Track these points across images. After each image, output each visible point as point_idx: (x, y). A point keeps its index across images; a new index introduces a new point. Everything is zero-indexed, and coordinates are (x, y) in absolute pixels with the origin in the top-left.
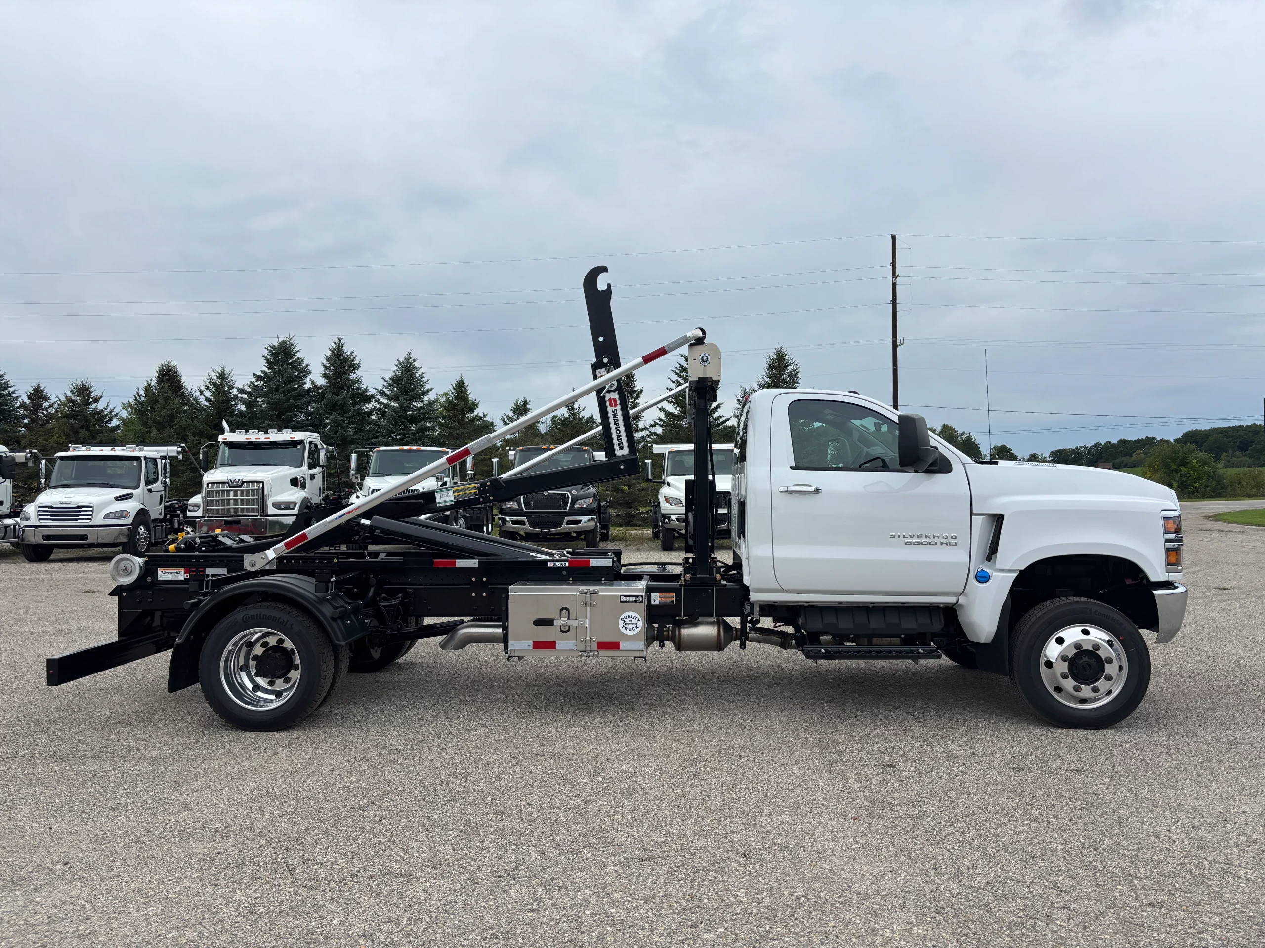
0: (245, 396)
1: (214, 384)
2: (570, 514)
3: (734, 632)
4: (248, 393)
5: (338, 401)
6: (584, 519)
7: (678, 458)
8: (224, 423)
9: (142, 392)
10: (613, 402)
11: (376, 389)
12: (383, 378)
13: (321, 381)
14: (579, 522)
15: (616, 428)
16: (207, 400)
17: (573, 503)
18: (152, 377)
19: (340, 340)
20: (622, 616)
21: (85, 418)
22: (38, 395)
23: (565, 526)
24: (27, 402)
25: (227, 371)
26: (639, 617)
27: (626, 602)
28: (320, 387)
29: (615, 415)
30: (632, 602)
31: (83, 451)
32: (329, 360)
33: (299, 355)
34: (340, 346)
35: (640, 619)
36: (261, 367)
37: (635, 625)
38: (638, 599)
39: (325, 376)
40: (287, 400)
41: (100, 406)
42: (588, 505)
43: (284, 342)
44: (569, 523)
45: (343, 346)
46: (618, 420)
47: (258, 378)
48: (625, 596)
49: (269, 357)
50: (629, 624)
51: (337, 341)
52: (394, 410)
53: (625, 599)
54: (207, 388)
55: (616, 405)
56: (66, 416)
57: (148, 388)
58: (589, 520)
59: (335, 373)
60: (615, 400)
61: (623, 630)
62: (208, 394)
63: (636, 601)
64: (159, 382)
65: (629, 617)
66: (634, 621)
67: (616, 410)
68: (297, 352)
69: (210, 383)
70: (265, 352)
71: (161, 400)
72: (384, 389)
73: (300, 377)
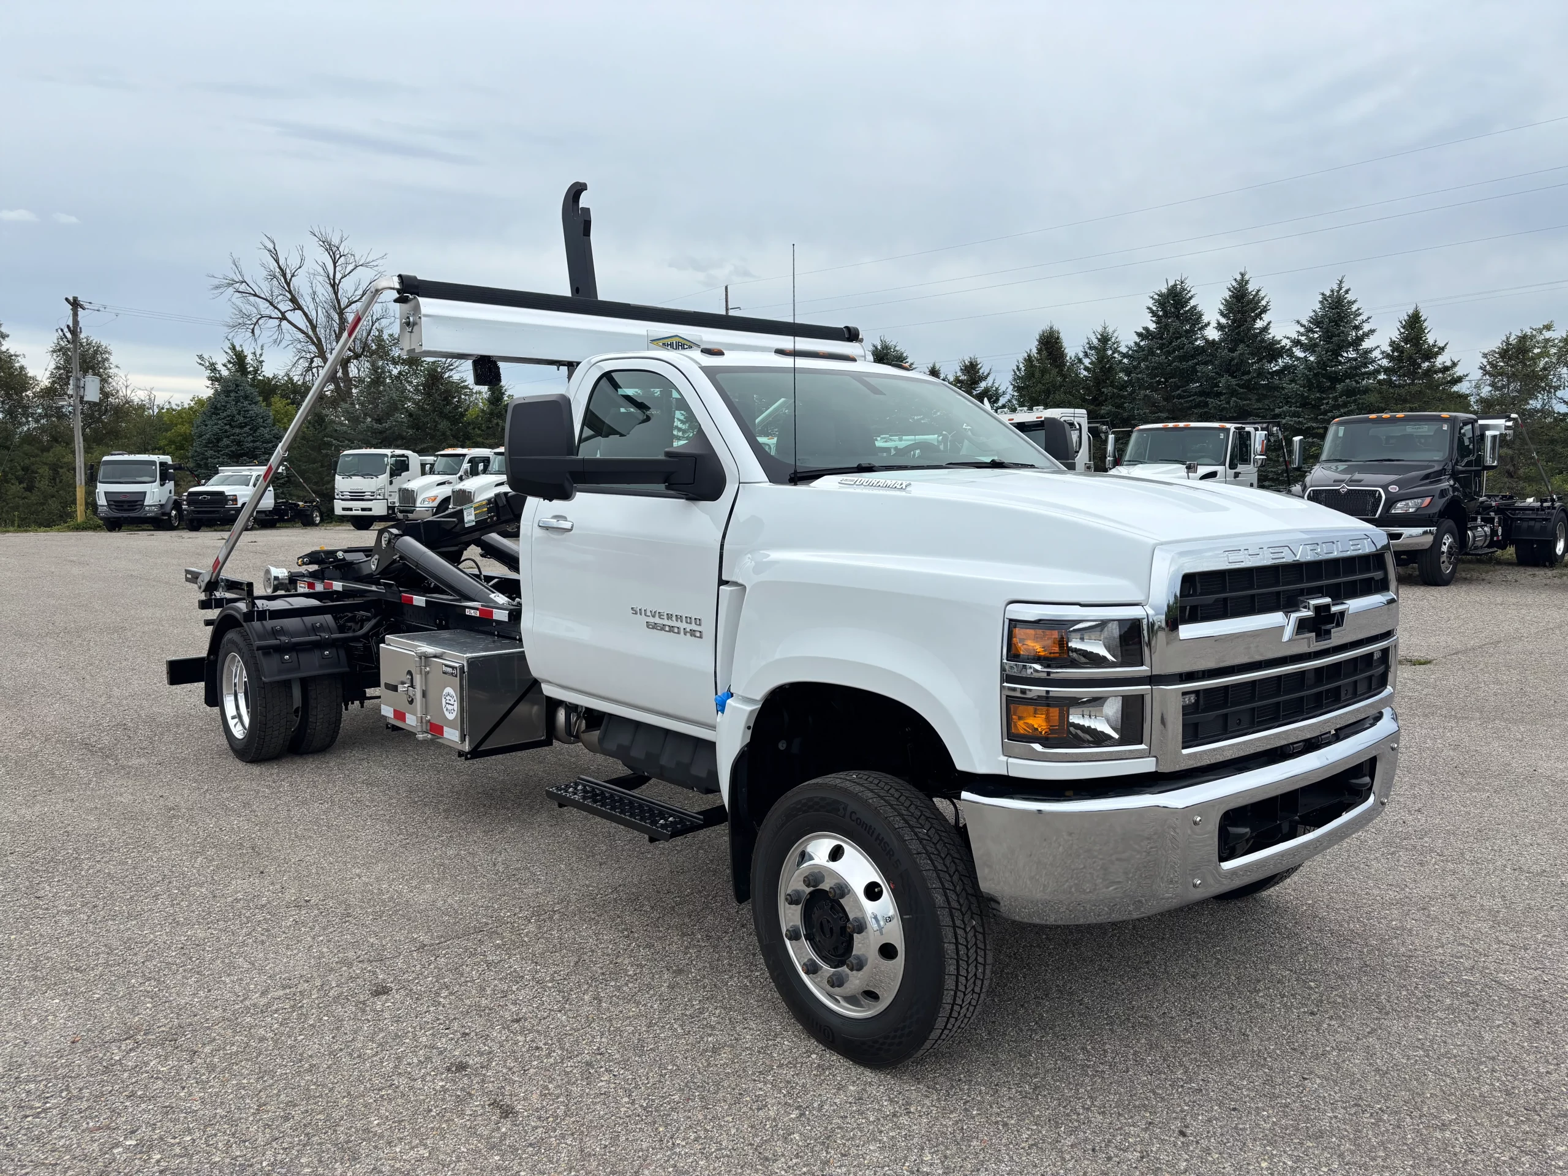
0: (1126, 361)
1: (1095, 348)
4: (1130, 357)
5: (1233, 359)
9: (1023, 366)
11: (1288, 338)
12: (1298, 322)
13: (1216, 335)
16: (1087, 369)
19: (1243, 275)
25: (1110, 330)
28: (1214, 344)
32: (1227, 303)
33: (1192, 303)
34: (1242, 283)
36: (1147, 321)
39: (1220, 327)
40: (1173, 361)
41: (987, 383)
43: (1175, 286)
45: (1247, 282)
47: (1142, 336)
49: (1154, 308)
51: (1239, 277)
52: (1309, 367)
54: (1086, 355)
57: (1029, 360)
59: (1234, 321)
62: (1087, 361)
64: (1040, 350)
68: (1190, 298)
69: (1090, 348)
70: (1152, 302)
72: (1300, 337)
73: (1192, 331)
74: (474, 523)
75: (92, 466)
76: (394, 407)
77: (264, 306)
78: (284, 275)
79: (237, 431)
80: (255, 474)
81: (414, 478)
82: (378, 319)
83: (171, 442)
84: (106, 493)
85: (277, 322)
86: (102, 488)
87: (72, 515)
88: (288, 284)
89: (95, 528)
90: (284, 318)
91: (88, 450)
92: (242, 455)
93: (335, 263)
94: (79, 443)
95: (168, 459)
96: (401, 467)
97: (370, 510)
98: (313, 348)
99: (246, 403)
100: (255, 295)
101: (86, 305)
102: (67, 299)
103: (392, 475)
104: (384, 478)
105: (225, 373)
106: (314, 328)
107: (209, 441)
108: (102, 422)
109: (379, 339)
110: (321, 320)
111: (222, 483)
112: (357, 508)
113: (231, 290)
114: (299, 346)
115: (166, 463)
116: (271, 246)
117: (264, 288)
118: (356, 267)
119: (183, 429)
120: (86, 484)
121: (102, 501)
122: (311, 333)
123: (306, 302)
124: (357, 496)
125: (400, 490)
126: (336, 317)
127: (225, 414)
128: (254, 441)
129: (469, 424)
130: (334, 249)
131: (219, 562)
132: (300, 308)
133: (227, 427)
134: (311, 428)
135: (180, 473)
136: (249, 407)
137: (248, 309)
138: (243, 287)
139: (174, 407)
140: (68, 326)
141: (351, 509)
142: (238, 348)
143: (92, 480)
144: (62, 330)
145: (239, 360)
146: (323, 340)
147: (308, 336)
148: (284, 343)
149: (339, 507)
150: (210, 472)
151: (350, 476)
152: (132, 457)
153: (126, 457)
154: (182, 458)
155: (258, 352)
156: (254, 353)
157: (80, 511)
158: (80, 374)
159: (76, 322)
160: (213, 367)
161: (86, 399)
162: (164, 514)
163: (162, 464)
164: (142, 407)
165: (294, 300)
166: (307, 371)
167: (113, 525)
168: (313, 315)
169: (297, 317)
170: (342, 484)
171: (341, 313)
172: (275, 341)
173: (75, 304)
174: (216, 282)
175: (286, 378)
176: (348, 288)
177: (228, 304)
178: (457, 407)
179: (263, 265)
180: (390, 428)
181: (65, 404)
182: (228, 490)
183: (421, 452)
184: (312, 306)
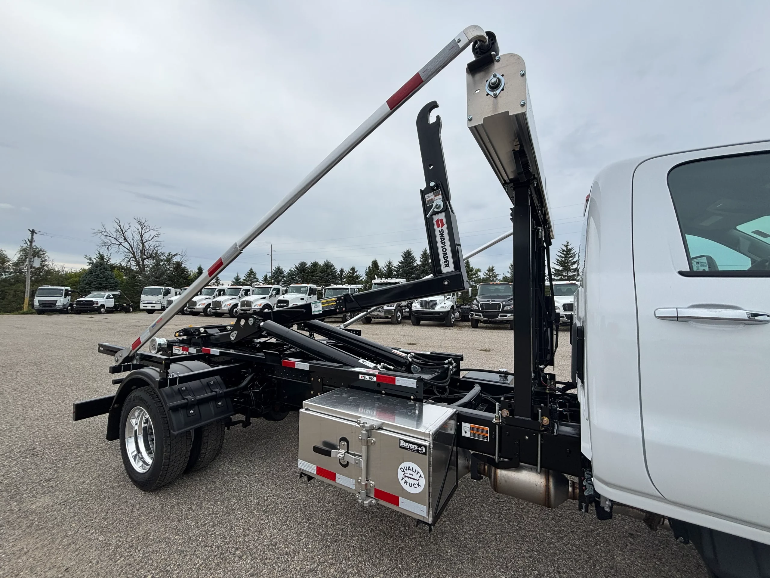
0: (396, 269)
1: (387, 265)
2: (502, 312)
3: (570, 489)
4: (397, 268)
5: (424, 269)
6: (509, 315)
7: (558, 288)
8: (376, 276)
9: (368, 269)
10: (440, 223)
13: (419, 263)
14: (506, 316)
15: (442, 247)
16: (385, 271)
17: (504, 307)
18: (371, 264)
20: (402, 466)
21: (353, 277)
22: (342, 271)
23: (499, 318)
24: (339, 273)
25: (391, 261)
26: (421, 473)
27: (406, 449)
28: (419, 265)
29: (442, 235)
30: (413, 450)
31: (334, 286)
32: (422, 256)
33: (413, 255)
35: (423, 475)
36: (401, 259)
37: (416, 482)
38: (420, 449)
39: (421, 261)
40: (408, 270)
41: (357, 273)
42: (511, 309)
43: (408, 250)
44: (501, 316)
45: (427, 250)
46: (444, 239)
47: (400, 263)
48: (405, 441)
49: (403, 256)
50: (409, 478)
53: (406, 445)
54: (385, 267)
55: (443, 225)
56: (349, 277)
57: (369, 268)
58: (511, 315)
59: (424, 260)
60: (442, 220)
61: (402, 483)
62: (385, 269)
63: (418, 451)
64: (372, 265)
65: (409, 468)
66: (416, 476)
67: (442, 230)
68: (412, 253)
70: (402, 254)
71: (372, 271)
73: (412, 262)
74: (321, 312)
75: (33, 290)
76: (163, 274)
77: (114, 241)
78: (122, 231)
79: (100, 279)
80: (107, 294)
81: (173, 297)
82: (157, 247)
83: (70, 283)
84: (38, 300)
85: (118, 246)
86: (37, 299)
87: (22, 308)
88: (123, 234)
89: (32, 313)
90: (121, 244)
91: (32, 285)
92: (101, 288)
93: (142, 228)
94: (28, 282)
95: (69, 288)
96: (167, 293)
97: (155, 307)
98: (131, 255)
99: (104, 270)
100: (110, 236)
101: (37, 232)
102: (29, 230)
103: (164, 295)
104: (161, 296)
105: (95, 261)
106: (132, 248)
107: (87, 283)
108: (40, 275)
109: (156, 253)
110: (135, 246)
111: (93, 297)
112: (149, 306)
113: (101, 234)
114: (126, 254)
115: (68, 290)
116: (118, 222)
117: (114, 235)
118: (150, 230)
119: (77, 279)
120: (30, 297)
121: (36, 303)
122: (131, 250)
123: (130, 240)
124: (149, 302)
125: (167, 300)
126: (141, 245)
127: (95, 274)
128: (106, 283)
129: (190, 280)
130: (142, 224)
131: (140, 343)
132: (127, 242)
133: (96, 278)
134: (131, 280)
135: (73, 294)
136: (105, 272)
137: (106, 241)
138: (105, 234)
139: (73, 271)
140: (28, 239)
141: (147, 307)
142: (101, 253)
143: (32, 296)
144: (25, 241)
145: (102, 257)
146: (135, 252)
147: (129, 250)
148: (120, 252)
149: (142, 306)
150: (87, 293)
151: (147, 295)
152: (53, 287)
153: (50, 287)
154: (74, 289)
155: (109, 255)
156: (108, 256)
157: (26, 307)
158: (32, 257)
159: (32, 238)
160: (90, 259)
161: (33, 266)
162: (65, 308)
163: (66, 290)
164: (59, 272)
165: (125, 239)
166: (128, 262)
167: (40, 312)
168: (132, 244)
169: (126, 245)
170: (143, 298)
171: (143, 244)
172: (116, 252)
173: (33, 232)
174: (95, 231)
175: (119, 264)
176: (146, 237)
177: (99, 239)
178: (186, 274)
179: (114, 227)
180: (161, 280)
181: (25, 268)
182: (94, 300)
183: (175, 288)
184: (132, 241)
